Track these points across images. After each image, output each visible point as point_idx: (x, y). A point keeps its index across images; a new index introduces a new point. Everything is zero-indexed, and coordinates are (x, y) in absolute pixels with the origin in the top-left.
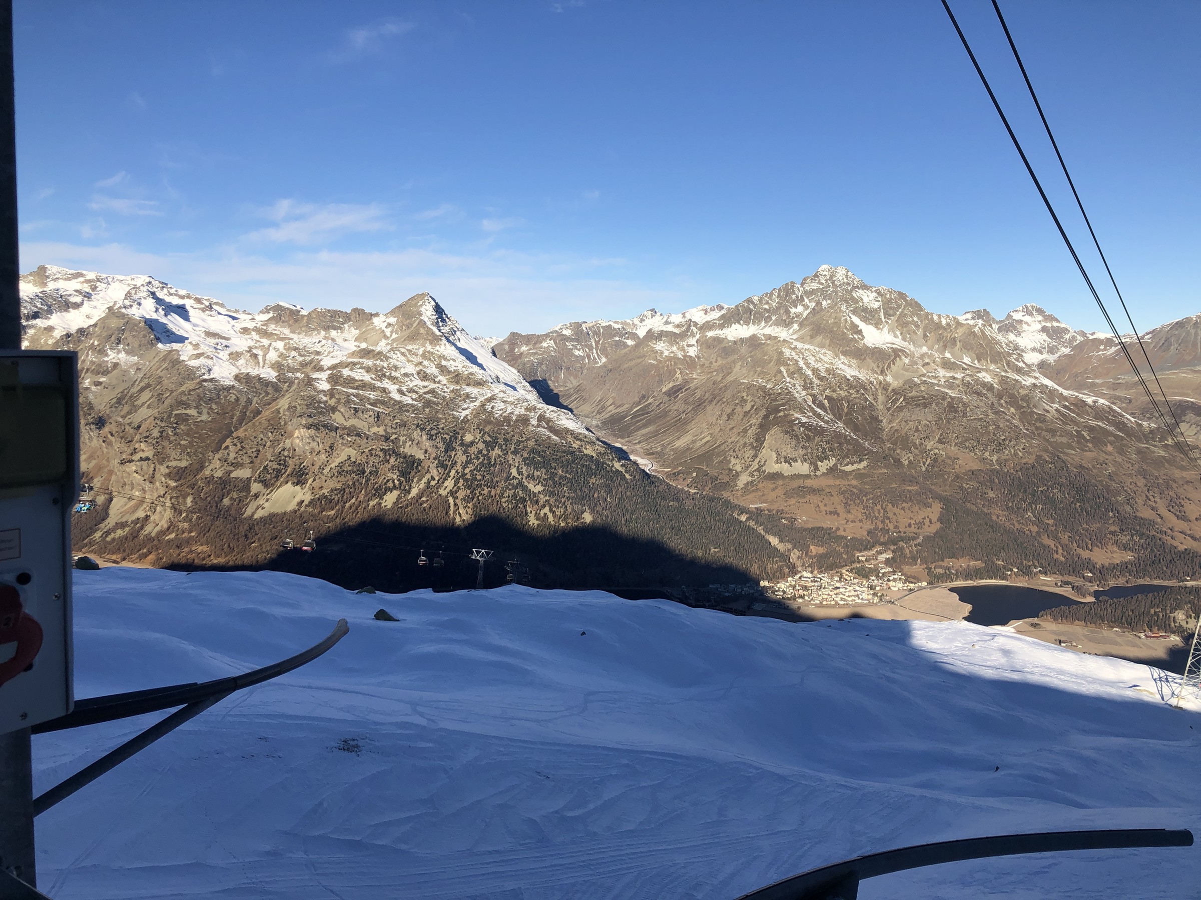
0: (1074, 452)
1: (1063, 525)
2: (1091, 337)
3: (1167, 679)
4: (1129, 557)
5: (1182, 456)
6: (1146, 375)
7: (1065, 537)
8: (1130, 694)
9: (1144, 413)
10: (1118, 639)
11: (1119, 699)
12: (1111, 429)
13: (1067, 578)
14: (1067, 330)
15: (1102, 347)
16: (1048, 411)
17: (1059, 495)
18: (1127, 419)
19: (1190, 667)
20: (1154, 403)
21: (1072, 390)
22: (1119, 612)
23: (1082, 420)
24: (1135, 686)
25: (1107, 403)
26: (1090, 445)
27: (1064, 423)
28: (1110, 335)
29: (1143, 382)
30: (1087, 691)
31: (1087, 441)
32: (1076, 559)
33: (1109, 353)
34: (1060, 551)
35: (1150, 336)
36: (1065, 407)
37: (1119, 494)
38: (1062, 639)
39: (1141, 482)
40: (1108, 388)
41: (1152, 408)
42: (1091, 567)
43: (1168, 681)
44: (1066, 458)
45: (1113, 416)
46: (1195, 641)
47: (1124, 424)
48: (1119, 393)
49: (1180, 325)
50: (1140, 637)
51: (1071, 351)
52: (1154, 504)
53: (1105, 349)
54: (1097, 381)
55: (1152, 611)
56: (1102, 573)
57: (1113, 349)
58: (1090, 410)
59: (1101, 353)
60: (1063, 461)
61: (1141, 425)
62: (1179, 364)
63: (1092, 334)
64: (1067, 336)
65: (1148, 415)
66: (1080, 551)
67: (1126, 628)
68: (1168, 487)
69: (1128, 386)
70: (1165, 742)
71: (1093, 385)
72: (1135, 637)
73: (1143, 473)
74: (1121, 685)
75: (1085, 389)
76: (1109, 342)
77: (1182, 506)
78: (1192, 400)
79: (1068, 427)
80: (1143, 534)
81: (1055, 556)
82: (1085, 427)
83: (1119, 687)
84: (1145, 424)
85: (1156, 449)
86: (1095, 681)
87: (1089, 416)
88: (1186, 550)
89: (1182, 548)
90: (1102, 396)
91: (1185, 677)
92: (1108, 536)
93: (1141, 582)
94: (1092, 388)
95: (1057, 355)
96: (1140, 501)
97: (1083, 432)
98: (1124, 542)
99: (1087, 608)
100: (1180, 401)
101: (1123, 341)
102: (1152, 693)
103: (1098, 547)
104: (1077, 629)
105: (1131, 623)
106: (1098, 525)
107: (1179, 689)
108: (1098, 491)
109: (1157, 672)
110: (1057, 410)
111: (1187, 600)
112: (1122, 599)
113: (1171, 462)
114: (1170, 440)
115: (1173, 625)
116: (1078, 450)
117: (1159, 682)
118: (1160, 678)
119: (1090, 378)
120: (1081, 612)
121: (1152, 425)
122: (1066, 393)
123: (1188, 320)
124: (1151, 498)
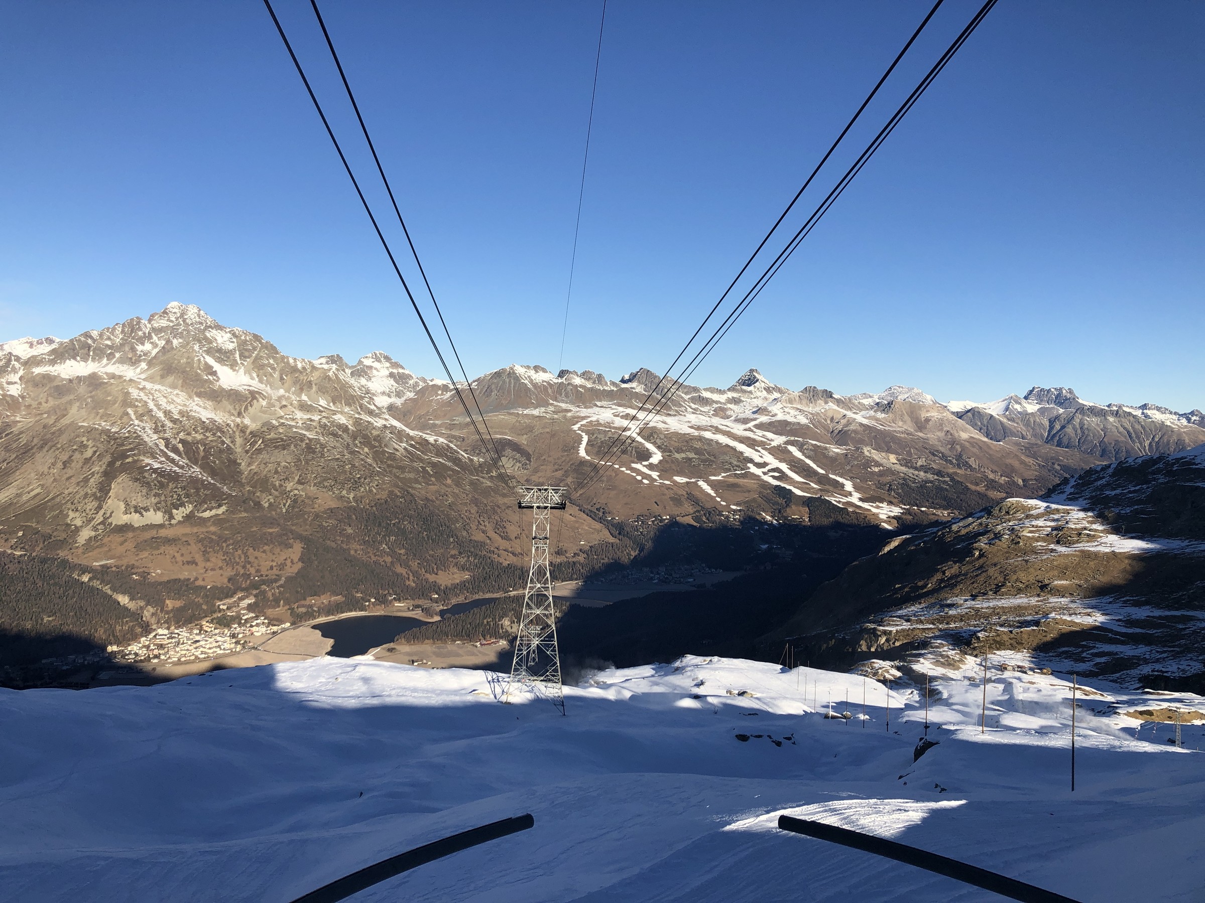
0: (420, 486)
1: (413, 553)
2: (431, 383)
3: (498, 679)
4: (467, 576)
5: (504, 485)
6: (475, 416)
7: (414, 564)
8: (470, 698)
9: (474, 449)
10: (460, 652)
11: (461, 705)
12: (449, 464)
13: (417, 602)
14: (411, 376)
15: (440, 392)
16: (397, 450)
17: (409, 527)
18: (462, 455)
19: (515, 666)
20: (482, 440)
21: (417, 430)
22: (460, 627)
23: (426, 457)
24: (474, 690)
25: (446, 442)
26: (433, 479)
27: (412, 461)
28: (446, 381)
29: (473, 422)
30: (437, 702)
31: (431, 476)
32: (425, 583)
33: (446, 397)
34: (411, 578)
35: (476, 383)
36: (412, 446)
37: (457, 521)
38: (415, 658)
39: (474, 510)
40: (446, 428)
41: (481, 445)
42: (436, 588)
43: (499, 681)
44: (414, 491)
45: (450, 453)
46: (518, 642)
47: (460, 460)
48: (456, 433)
49: (498, 374)
50: (476, 646)
51: (415, 395)
52: (483, 528)
53: (442, 394)
54: (437, 422)
55: (485, 621)
56: (445, 593)
57: (449, 394)
58: (432, 448)
59: (439, 397)
60: (412, 495)
61: (472, 460)
62: (498, 407)
63: (432, 381)
64: (411, 382)
65: (477, 452)
66: (428, 576)
67: (465, 640)
68: (495, 512)
69: (462, 426)
70: (498, 736)
71: (434, 425)
72: (471, 647)
73: (475, 502)
74: (463, 692)
75: (428, 429)
76: (445, 388)
77: (505, 527)
78: (509, 438)
79: (415, 464)
80: (477, 555)
81: (407, 583)
82: (429, 463)
83: (462, 695)
84: (475, 459)
85: (484, 481)
86: (443, 692)
87: (432, 453)
88: (509, 565)
89: (505, 563)
90: (441, 435)
91: (511, 675)
92: (450, 559)
93: (477, 597)
94: (433, 428)
95: (403, 399)
96: (474, 527)
97: (427, 468)
98: (462, 563)
99: (434, 627)
100: (500, 439)
101: (458, 387)
102: (487, 695)
103: (442, 570)
104: (427, 647)
105: (468, 636)
106: (442, 551)
107: (508, 687)
108: (441, 519)
109: (490, 675)
110: (405, 449)
111: (511, 608)
112: (462, 614)
113: (496, 491)
114: (494, 472)
115: (501, 631)
116: (423, 484)
117: (492, 684)
118: (493, 680)
119: (431, 419)
120: (430, 631)
121: (481, 460)
122: (412, 433)
123: (504, 370)
124: (482, 522)
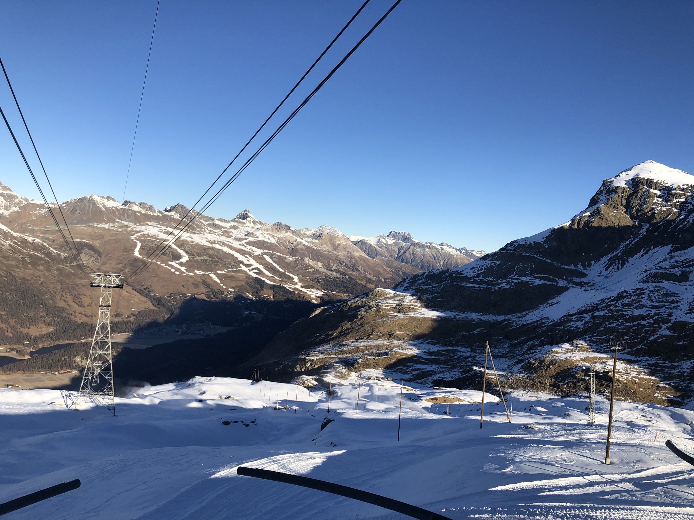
0: (19, 270)
1: (12, 314)
2: (31, 202)
3: (70, 395)
4: (51, 329)
5: (81, 271)
6: (62, 227)
7: (13, 322)
8: (49, 408)
9: (61, 248)
10: (43, 378)
11: (42, 412)
12: (43, 256)
13: (13, 346)
14: (17, 196)
15: (38, 209)
16: (3, 245)
17: (10, 297)
18: (52, 251)
19: (82, 386)
20: (67, 242)
21: (19, 233)
22: (44, 362)
23: (25, 251)
24: (52, 403)
25: (40, 241)
26: (30, 266)
27: (14, 253)
28: (43, 202)
29: (60, 230)
30: (24, 412)
31: (28, 263)
32: (19, 334)
33: (42, 212)
34: (10, 330)
35: (65, 205)
36: (15, 243)
37: (46, 294)
38: (9, 383)
39: (59, 287)
40: (42, 233)
41: (66, 245)
42: (28, 338)
43: (70, 396)
44: (15, 273)
45: (44, 249)
46: (85, 372)
47: (50, 254)
48: (48, 236)
49: (81, 200)
50: (55, 375)
51: (19, 209)
52: (65, 299)
53: (40, 210)
54: (35, 228)
55: (63, 359)
56: (35, 340)
57: (45, 211)
58: (30, 245)
59: (37, 212)
60: (13, 276)
61: (59, 255)
62: (80, 221)
63: (32, 200)
64: (17, 200)
65: (64, 249)
66: (22, 329)
67: (48, 370)
68: (74, 289)
69: (53, 232)
70: (66, 431)
71: (32, 230)
72: (52, 375)
73: (60, 282)
74: (44, 404)
75: (27, 233)
76: (42, 206)
77: (81, 299)
78: (87, 241)
79: (17, 255)
80: (59, 316)
81: (6, 334)
82: (27, 255)
83: (43, 406)
84: (62, 254)
85: (67, 268)
86: (28, 405)
87: (30, 249)
88: (82, 322)
89: (80, 322)
90: (38, 237)
91: (80, 392)
92: (39, 319)
93: (57, 343)
94: (32, 233)
95: (10, 211)
96: (58, 297)
97: (26, 258)
98: (49, 321)
99: (25, 363)
100: (80, 242)
101: (50, 206)
102: (61, 405)
103: (33, 326)
104: (19, 376)
105: (50, 368)
106: (34, 313)
107: (76, 399)
108: (34, 292)
109: (64, 392)
110: (9, 245)
111: (82, 350)
112: (47, 354)
113: (75, 275)
114: (75, 263)
115: (74, 365)
116: (22, 269)
117: (65, 398)
118: (66, 395)
119: (30, 226)
120: (22, 366)
121: (66, 254)
122: (15, 234)
123: (85, 198)
124: (64, 295)
